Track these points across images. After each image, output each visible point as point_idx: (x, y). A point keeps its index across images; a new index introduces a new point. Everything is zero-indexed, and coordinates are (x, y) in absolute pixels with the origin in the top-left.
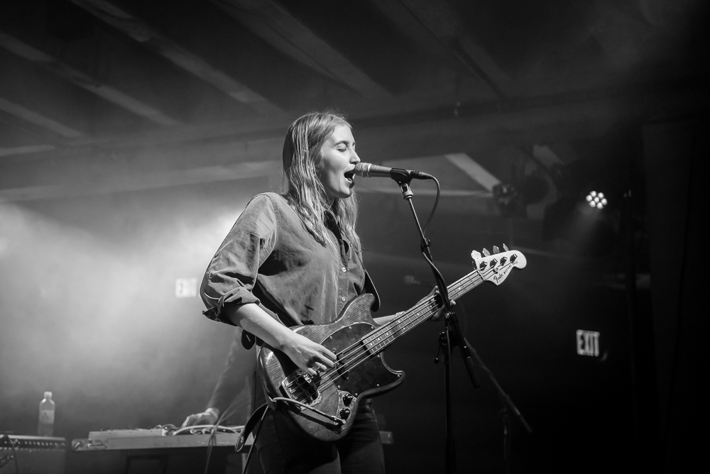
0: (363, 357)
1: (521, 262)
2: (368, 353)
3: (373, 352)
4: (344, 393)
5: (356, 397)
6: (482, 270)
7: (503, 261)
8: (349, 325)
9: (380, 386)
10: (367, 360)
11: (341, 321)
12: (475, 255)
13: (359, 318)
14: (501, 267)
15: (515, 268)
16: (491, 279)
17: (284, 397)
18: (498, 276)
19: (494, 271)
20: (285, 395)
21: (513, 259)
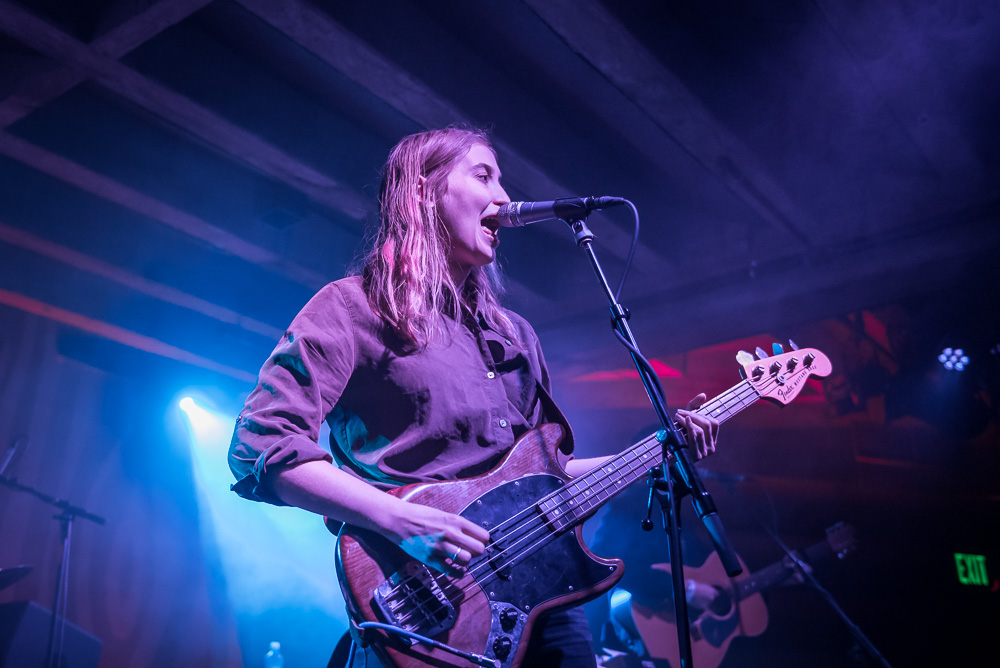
0: (541, 535)
1: (823, 366)
2: (551, 528)
3: (561, 527)
4: (501, 606)
5: (526, 612)
6: (756, 380)
7: (791, 366)
8: (515, 478)
9: (575, 590)
10: (549, 541)
11: (500, 473)
12: (744, 358)
13: (535, 467)
14: (789, 375)
15: (812, 377)
16: (774, 395)
17: (380, 621)
18: (784, 389)
19: (777, 381)
20: (383, 619)
21: (808, 362)
